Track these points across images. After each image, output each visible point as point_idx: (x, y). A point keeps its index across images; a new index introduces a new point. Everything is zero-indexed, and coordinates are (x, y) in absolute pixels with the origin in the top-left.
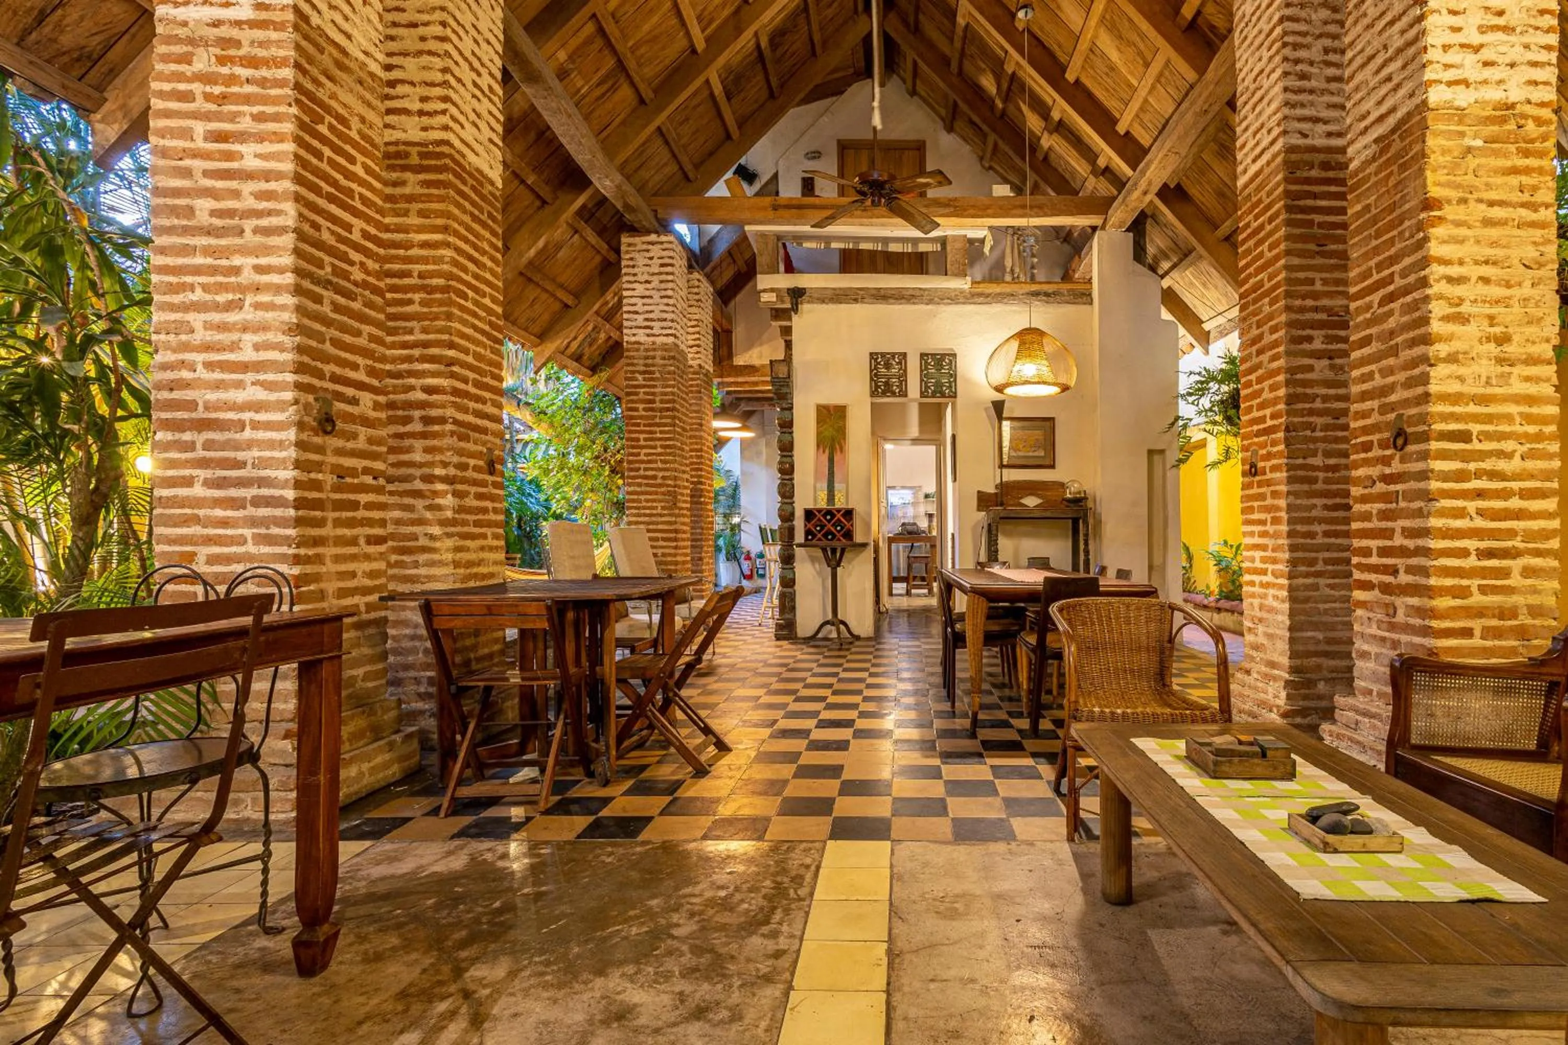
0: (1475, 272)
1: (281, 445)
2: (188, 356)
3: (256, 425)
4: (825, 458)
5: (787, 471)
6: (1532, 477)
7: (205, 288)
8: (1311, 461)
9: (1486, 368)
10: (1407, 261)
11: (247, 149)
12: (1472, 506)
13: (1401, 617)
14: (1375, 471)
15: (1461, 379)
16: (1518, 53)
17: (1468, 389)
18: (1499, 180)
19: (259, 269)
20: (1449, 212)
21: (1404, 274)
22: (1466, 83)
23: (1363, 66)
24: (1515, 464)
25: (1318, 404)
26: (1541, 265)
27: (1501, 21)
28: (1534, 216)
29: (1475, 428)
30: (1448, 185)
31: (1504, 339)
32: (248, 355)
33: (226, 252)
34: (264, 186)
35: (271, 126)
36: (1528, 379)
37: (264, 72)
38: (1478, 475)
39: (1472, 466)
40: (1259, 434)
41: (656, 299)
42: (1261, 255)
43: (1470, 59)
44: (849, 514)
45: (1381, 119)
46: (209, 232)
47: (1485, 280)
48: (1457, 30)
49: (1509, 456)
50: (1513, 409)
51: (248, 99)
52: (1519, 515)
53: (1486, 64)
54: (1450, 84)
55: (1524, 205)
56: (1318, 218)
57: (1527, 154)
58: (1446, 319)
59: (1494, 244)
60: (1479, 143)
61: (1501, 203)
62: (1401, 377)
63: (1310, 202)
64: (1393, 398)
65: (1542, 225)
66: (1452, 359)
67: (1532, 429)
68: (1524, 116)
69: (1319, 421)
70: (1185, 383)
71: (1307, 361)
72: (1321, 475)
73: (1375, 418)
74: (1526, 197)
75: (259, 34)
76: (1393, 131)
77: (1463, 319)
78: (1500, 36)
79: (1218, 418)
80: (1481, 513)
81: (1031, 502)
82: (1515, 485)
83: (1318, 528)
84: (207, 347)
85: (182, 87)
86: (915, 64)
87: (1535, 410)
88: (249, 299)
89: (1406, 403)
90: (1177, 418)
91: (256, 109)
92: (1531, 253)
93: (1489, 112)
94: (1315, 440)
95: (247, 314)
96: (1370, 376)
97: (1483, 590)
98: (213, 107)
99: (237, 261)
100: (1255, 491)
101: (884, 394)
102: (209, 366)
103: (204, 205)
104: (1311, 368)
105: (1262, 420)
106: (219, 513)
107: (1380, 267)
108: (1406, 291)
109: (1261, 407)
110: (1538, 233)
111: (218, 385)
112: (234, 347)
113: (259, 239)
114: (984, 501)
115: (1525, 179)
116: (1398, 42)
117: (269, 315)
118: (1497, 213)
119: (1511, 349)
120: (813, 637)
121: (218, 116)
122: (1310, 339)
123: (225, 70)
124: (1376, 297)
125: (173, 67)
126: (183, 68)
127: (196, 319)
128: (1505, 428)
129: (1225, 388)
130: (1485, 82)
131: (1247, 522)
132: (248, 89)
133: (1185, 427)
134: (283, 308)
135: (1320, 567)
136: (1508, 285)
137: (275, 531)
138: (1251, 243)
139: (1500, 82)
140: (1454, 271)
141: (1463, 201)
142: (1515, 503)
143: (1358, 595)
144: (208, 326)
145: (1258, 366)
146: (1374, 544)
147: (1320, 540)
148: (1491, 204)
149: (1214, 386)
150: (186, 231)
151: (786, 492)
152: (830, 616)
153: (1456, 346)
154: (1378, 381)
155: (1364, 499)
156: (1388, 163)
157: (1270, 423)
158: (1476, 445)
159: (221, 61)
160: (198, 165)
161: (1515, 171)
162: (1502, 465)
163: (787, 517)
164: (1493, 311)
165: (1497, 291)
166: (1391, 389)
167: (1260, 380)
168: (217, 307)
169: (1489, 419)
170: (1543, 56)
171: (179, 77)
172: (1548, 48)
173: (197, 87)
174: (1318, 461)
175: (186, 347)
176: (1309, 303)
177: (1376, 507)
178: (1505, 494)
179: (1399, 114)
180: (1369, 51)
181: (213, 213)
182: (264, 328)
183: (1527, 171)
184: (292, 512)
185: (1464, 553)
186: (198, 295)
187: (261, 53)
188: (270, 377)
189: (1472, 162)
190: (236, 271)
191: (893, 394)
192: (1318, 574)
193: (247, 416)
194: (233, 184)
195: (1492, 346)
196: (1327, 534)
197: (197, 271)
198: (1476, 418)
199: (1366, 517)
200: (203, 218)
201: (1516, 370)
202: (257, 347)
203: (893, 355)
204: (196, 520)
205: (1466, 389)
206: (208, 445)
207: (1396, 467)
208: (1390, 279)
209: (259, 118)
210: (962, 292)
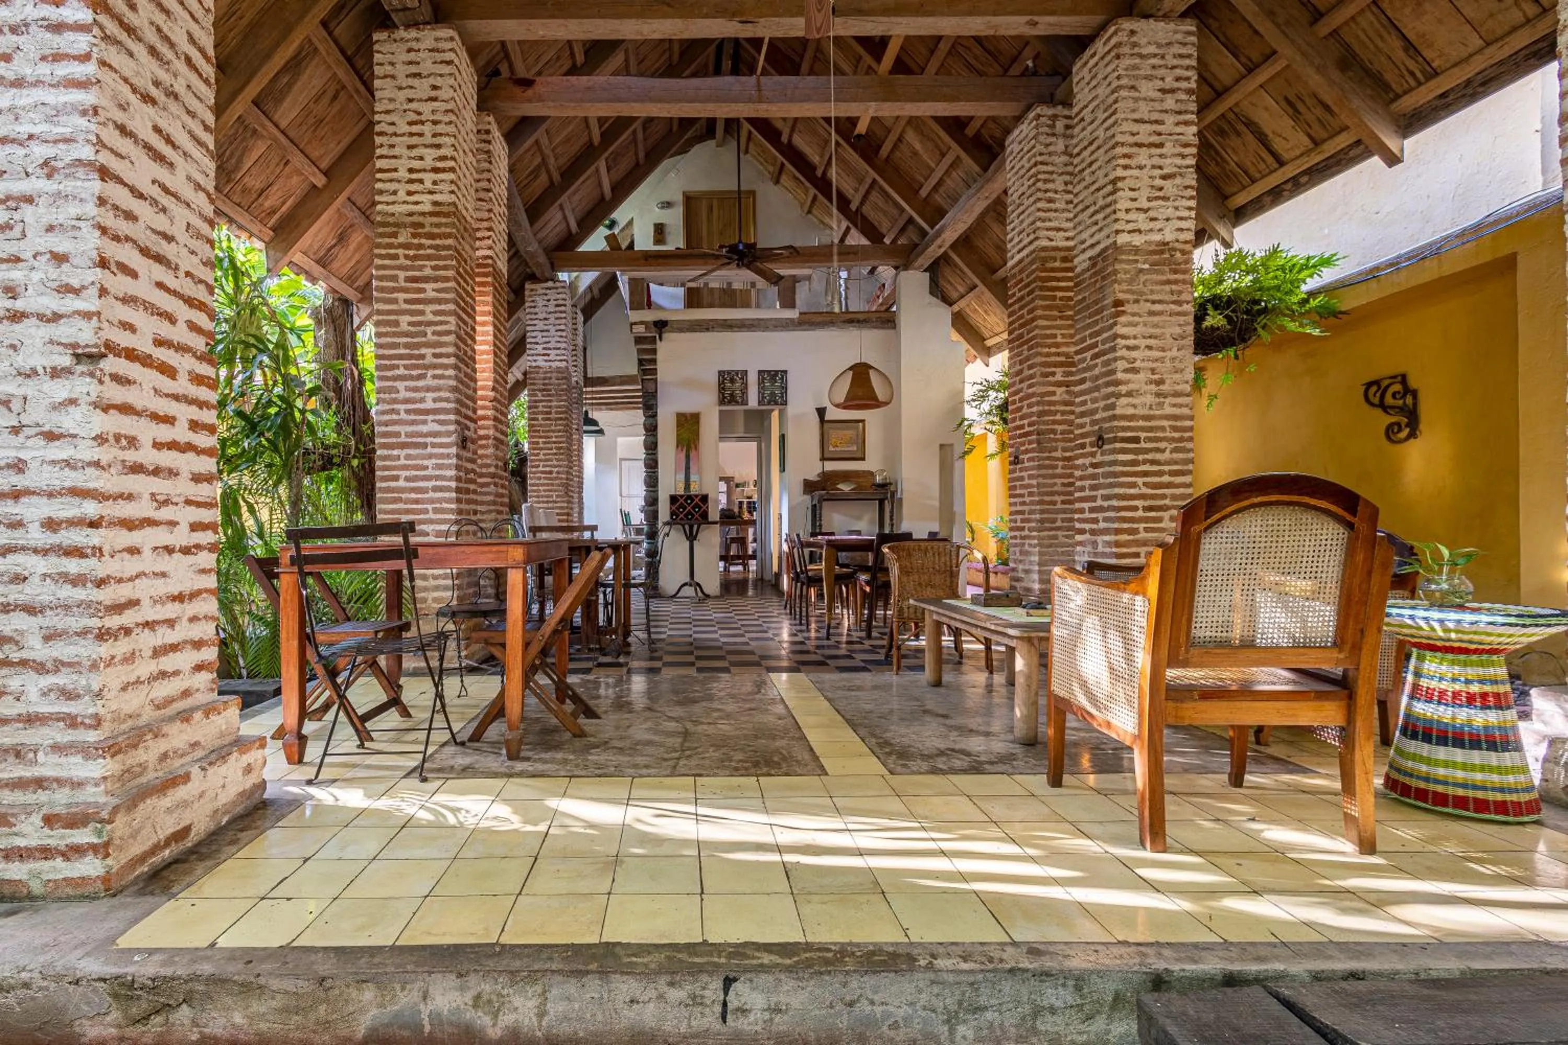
0: (1143, 343)
1: (448, 456)
2: (396, 406)
3: (434, 445)
4: (683, 455)
5: (652, 465)
6: (1176, 463)
7: (406, 367)
8: (1054, 454)
9: (1149, 399)
10: (1105, 335)
11: (429, 286)
12: (1140, 481)
13: (1100, 549)
14: (1087, 461)
15: (1135, 406)
16: (1170, 212)
17: (1140, 411)
18: (1159, 288)
19: (435, 356)
20: (1128, 308)
21: (1104, 342)
22: (1140, 231)
23: (1083, 210)
24: (1167, 455)
25: (1058, 417)
26: (1183, 338)
27: (1161, 194)
28: (1179, 309)
29: (1143, 435)
30: (1128, 291)
31: (1160, 382)
32: (429, 405)
33: (418, 346)
34: (438, 307)
35: (442, 273)
36: (1174, 405)
37: (438, 242)
38: (1145, 462)
39: (1141, 457)
40: (1021, 436)
41: (553, 332)
42: (1022, 316)
43: (1142, 216)
44: (705, 498)
45: (1092, 246)
46: (407, 334)
47: (1149, 348)
48: (1134, 200)
49: (1163, 451)
50: (1165, 423)
51: (429, 258)
52: (1169, 485)
53: (1152, 219)
54: (1130, 232)
55: (1174, 302)
56: (1060, 294)
57: (1175, 272)
58: (1126, 371)
59: (1156, 326)
60: (1147, 266)
61: (1160, 302)
62: (1102, 404)
63: (1054, 284)
64: (1097, 417)
65: (1184, 314)
66: (1129, 394)
67: (1177, 435)
68: (1175, 250)
69: (1059, 428)
70: (969, 391)
71: (1051, 389)
72: (1060, 463)
73: (1088, 428)
74: (1175, 298)
75: (435, 220)
76: (1099, 255)
77: (1135, 371)
78: (1161, 202)
79: (996, 419)
80: (1145, 484)
81: (845, 487)
82: (1166, 468)
83: (1058, 499)
84: (407, 401)
85: (392, 251)
86: (750, 133)
87: (1179, 424)
88: (430, 373)
89: (1104, 420)
90: (964, 420)
91: (433, 263)
92: (1178, 330)
93: (1153, 247)
94: (1056, 440)
95: (429, 382)
96: (1084, 403)
97: (1146, 530)
98: (409, 263)
99: (423, 351)
100: (1017, 474)
101: (730, 402)
102: (408, 412)
103: (405, 319)
104: (1054, 393)
105: (1022, 427)
106: (413, 496)
107: (1092, 336)
108: (1104, 353)
109: (1022, 418)
110: (1182, 319)
111: (413, 423)
112: (422, 400)
113: (435, 338)
114: (809, 487)
115: (1174, 287)
116: (1101, 203)
117: (442, 382)
118: (1157, 307)
119: (1165, 388)
120: (674, 596)
121: (412, 268)
122: (1053, 374)
123: (416, 241)
124: (1088, 355)
125: (387, 240)
126: (393, 240)
127: (400, 385)
128: (1160, 434)
129: (1001, 395)
130: (1151, 230)
131: (1011, 496)
132: (429, 251)
133: (970, 426)
134: (449, 377)
135: (1059, 524)
136: (1163, 350)
137: (445, 505)
138: (1017, 306)
139: (1160, 230)
140: (1131, 342)
141: (1137, 301)
142: (1166, 479)
143: (1078, 538)
144: (408, 389)
145: (1020, 391)
146: (1086, 505)
147: (1059, 506)
148: (1154, 302)
149: (992, 394)
150: (395, 334)
151: (652, 482)
152: (688, 580)
153: (1131, 386)
154: (1090, 406)
155: (1081, 478)
156: (1095, 274)
157: (1027, 429)
158: (1143, 445)
159: (414, 236)
160: (401, 296)
161: (1169, 282)
162: (1158, 456)
163: (652, 502)
164: (1155, 365)
165: (1156, 354)
166: (1095, 411)
167: (1021, 400)
168: (411, 378)
169: (1151, 429)
170: (1186, 214)
171: (390, 246)
172: (1190, 209)
173: (400, 251)
174: (1058, 454)
175: (395, 401)
176: (1053, 350)
177: (1087, 483)
178: (1160, 474)
179: (1102, 246)
180: (1087, 203)
181: (410, 324)
182: (438, 389)
183: (1176, 282)
184: (454, 495)
185: (1135, 509)
186: (401, 371)
187: (436, 230)
188: (442, 417)
189: (1143, 278)
190: (423, 357)
191: (737, 403)
192: (1058, 529)
193: (429, 440)
194: (421, 307)
195: (1153, 387)
196: (1063, 502)
197: (401, 357)
198: (1143, 429)
199: (1082, 489)
200: (404, 327)
201: (1168, 401)
202: (435, 400)
203: (737, 372)
204: (399, 500)
205: (1136, 412)
206: (408, 457)
207: (1099, 458)
208: (1095, 345)
209: (434, 268)
210: (792, 320)
